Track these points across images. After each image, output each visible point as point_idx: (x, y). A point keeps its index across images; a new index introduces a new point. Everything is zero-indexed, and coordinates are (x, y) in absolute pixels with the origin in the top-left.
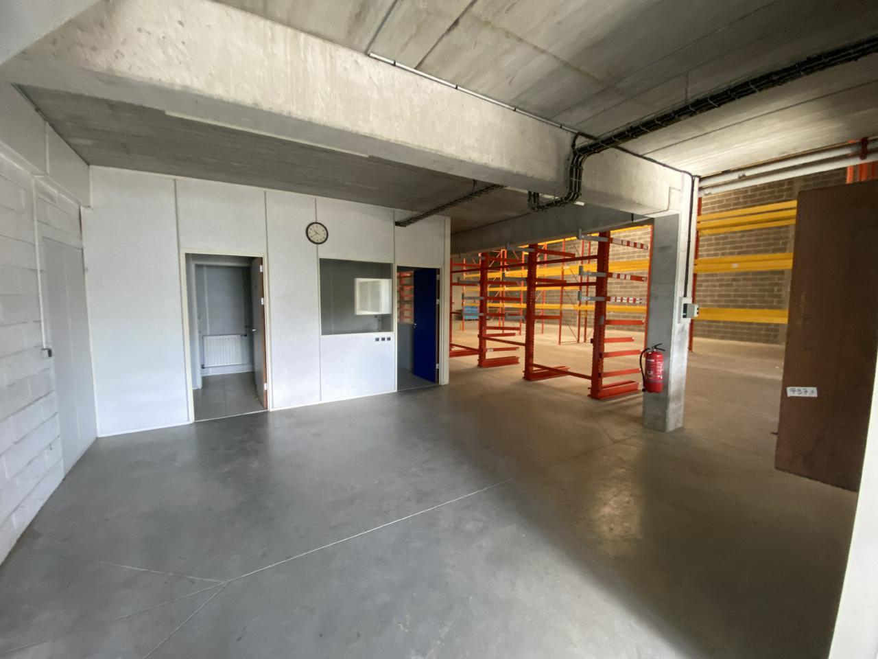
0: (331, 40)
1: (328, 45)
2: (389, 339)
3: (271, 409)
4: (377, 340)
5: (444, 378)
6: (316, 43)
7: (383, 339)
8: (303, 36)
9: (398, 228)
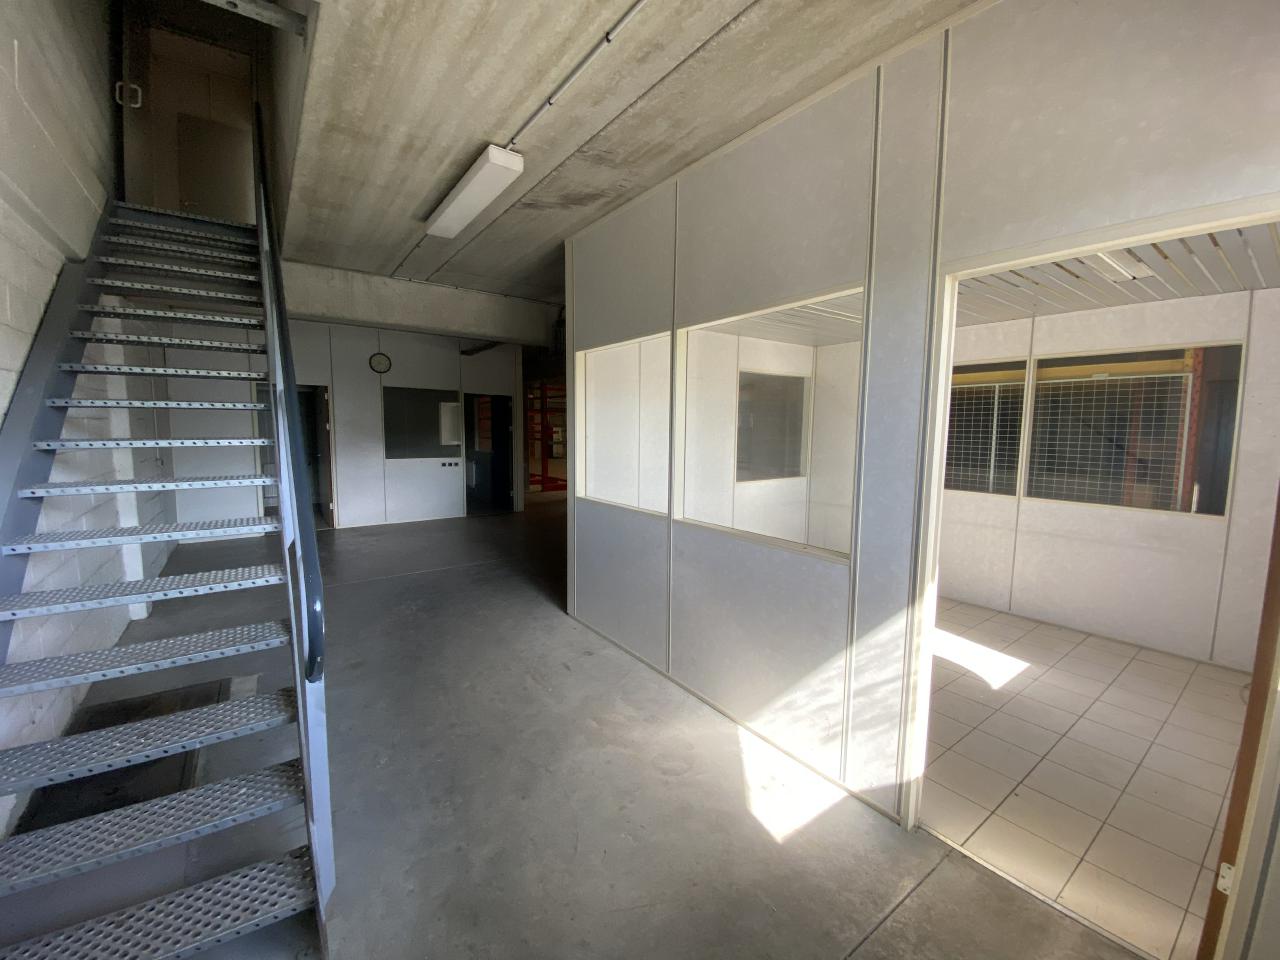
0: (368, 273)
1: (367, 276)
2: (456, 464)
3: (337, 526)
4: (444, 465)
5: (519, 505)
6: (359, 275)
7: (450, 465)
8: (350, 273)
9: (463, 357)
